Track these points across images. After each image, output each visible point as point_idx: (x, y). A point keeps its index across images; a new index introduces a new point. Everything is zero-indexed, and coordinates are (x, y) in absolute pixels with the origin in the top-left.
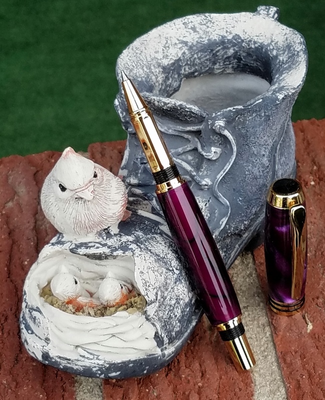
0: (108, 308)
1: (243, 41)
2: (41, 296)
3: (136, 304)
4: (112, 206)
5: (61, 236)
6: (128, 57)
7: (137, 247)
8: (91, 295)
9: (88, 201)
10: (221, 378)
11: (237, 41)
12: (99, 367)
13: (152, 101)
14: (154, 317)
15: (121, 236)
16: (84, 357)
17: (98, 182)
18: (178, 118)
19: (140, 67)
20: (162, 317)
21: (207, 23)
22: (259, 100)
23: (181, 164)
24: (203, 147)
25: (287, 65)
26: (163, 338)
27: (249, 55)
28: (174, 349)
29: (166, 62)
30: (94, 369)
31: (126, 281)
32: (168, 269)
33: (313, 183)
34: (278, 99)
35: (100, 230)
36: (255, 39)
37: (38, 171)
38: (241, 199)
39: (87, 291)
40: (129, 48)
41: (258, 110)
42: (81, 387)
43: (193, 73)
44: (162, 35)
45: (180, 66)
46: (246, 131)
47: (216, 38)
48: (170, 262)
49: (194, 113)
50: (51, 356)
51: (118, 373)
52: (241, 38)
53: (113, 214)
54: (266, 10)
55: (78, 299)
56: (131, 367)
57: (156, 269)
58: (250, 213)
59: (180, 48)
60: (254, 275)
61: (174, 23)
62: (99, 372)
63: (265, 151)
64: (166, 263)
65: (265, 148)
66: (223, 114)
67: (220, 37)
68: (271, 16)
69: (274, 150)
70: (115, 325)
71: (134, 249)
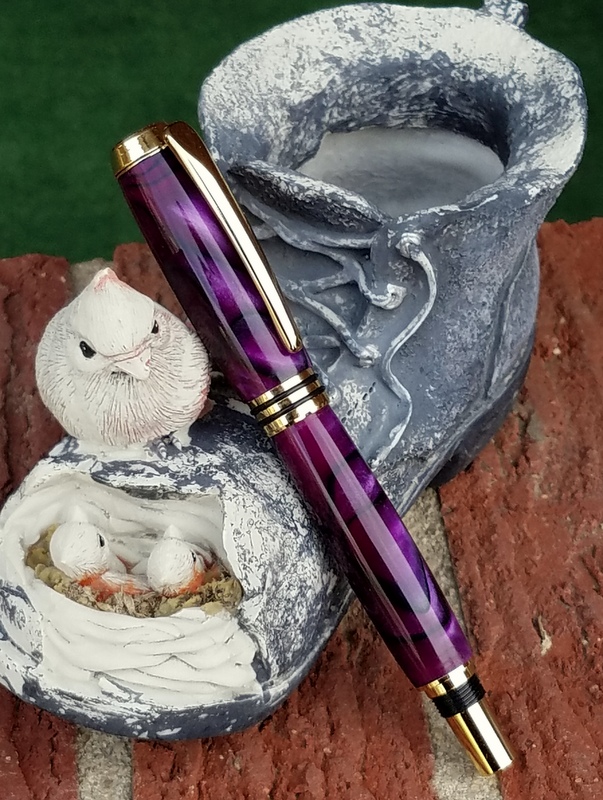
0: (164, 599)
1: (452, 66)
2: (27, 564)
3: (219, 595)
4: (182, 392)
5: (72, 444)
6: (224, 83)
7: (228, 479)
8: (128, 567)
9: (137, 381)
10: (368, 739)
11: (440, 66)
12: (139, 717)
13: (274, 182)
14: (257, 623)
15: (195, 452)
16: (110, 695)
17: (159, 343)
18: (325, 220)
19: (246, 104)
20: (272, 622)
21: (382, 23)
22: (492, 195)
23: (320, 312)
24: (369, 281)
25: (544, 125)
26: (269, 665)
27: (462, 95)
28: (287, 686)
29: (296, 98)
30: (129, 721)
31: (199, 545)
32: (286, 526)
33: (557, 351)
34: (527, 196)
35: (156, 439)
36: (479, 64)
37: (11, 295)
38: (432, 388)
39: (119, 558)
40: (225, 64)
41: (488, 216)
42: (88, 743)
43: (346, 123)
44: (291, 41)
45: (323, 108)
46: (458, 256)
47: (398, 56)
48: (292, 511)
49: (359, 213)
50: (43, 688)
51: (176, 731)
52: (449, 59)
53: (184, 407)
54: (503, 7)
55: (103, 577)
56: (202, 719)
57: (265, 525)
58: (448, 416)
59: (325, 71)
60: (438, 532)
61: (317, 18)
62: (139, 727)
63: (487, 296)
64: (283, 513)
65: (489, 290)
66: (419, 220)
67: (407, 54)
68: (512, 18)
69: (503, 295)
70: (178, 636)
71: (223, 482)
